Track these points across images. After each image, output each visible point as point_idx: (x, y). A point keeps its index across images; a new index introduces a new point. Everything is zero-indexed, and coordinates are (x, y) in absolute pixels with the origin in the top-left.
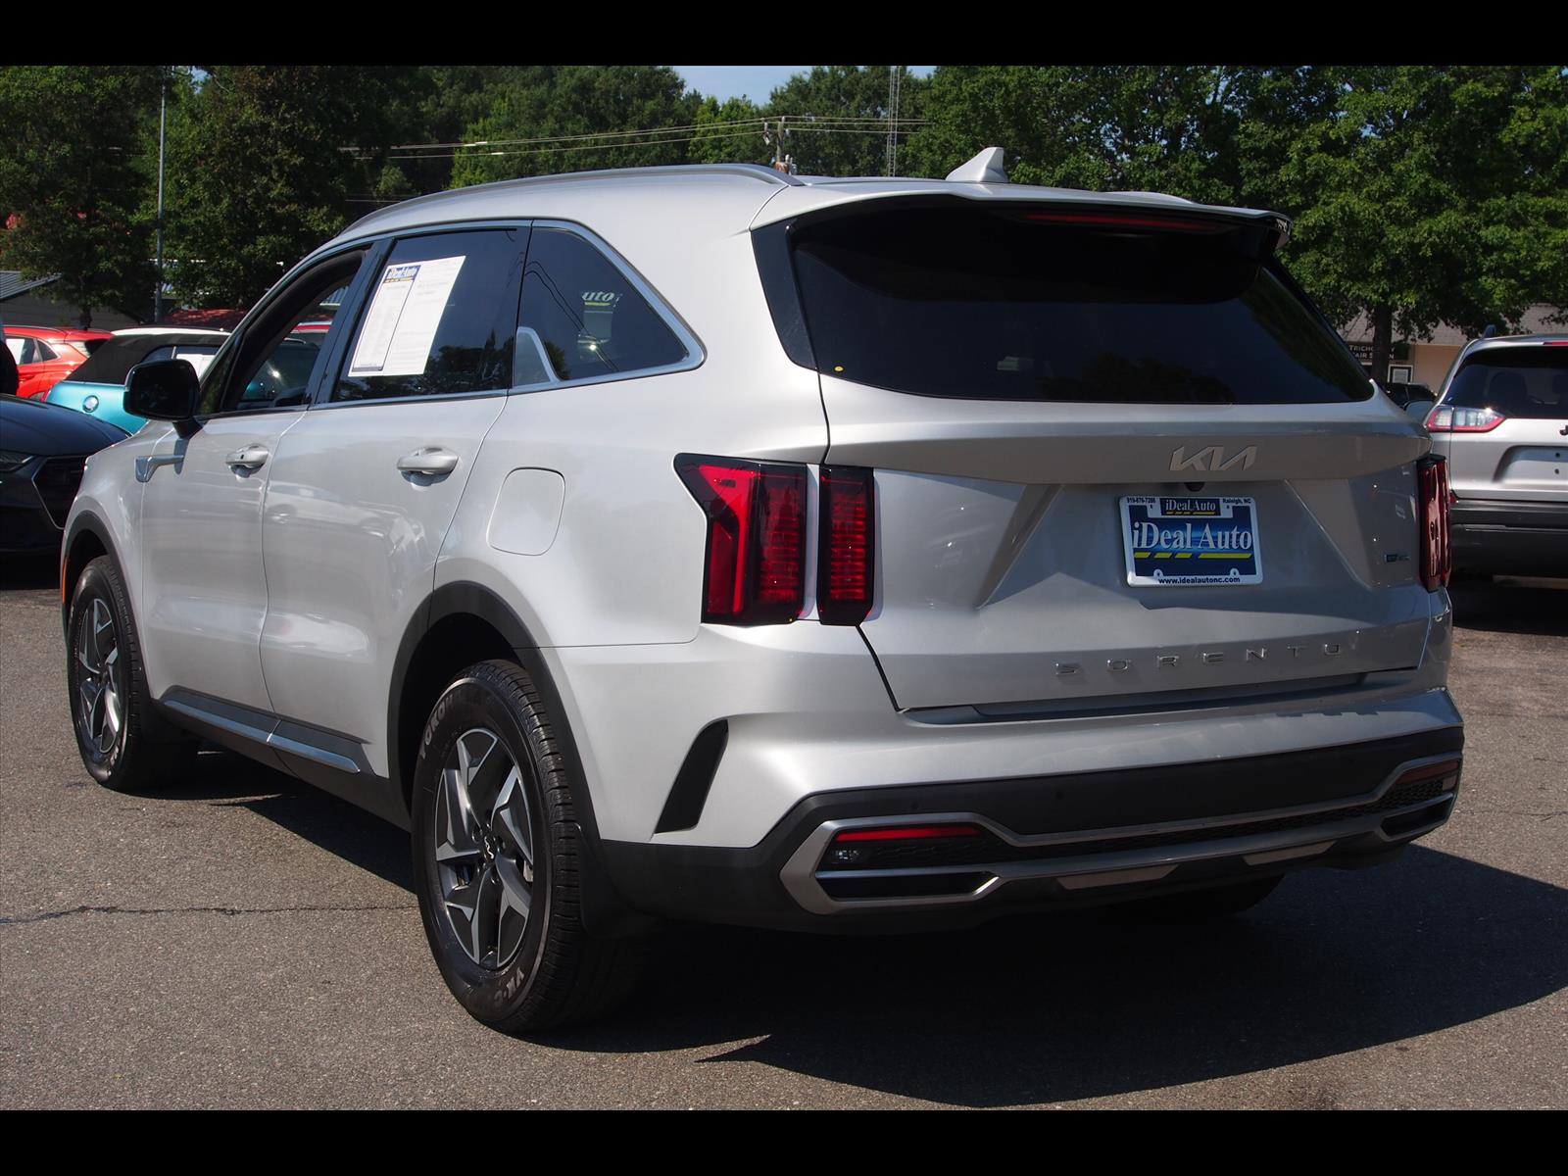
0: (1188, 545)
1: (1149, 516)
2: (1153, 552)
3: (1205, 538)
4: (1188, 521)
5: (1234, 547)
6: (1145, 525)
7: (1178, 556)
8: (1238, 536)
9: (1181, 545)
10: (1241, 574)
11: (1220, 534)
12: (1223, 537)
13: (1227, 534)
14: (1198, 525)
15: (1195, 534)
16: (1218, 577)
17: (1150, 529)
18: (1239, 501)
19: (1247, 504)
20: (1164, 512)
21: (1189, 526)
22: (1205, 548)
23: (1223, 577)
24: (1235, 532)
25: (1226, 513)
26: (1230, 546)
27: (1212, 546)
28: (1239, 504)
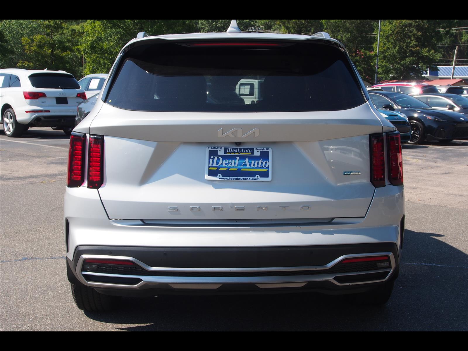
0: (236, 165)
1: (219, 154)
2: (219, 168)
3: (245, 163)
4: (238, 156)
5: (259, 166)
6: (216, 158)
7: (231, 169)
8: (262, 163)
9: (233, 165)
10: (260, 177)
11: (253, 162)
12: (255, 163)
13: (256, 162)
14: (242, 158)
15: (241, 161)
16: (249, 178)
17: (218, 159)
18: (264, 149)
19: (268, 151)
20: (226, 152)
21: (238, 158)
22: (245, 167)
23: (251, 178)
24: (260, 161)
25: (257, 153)
26: (258, 166)
27: (248, 166)
28: (264, 150)
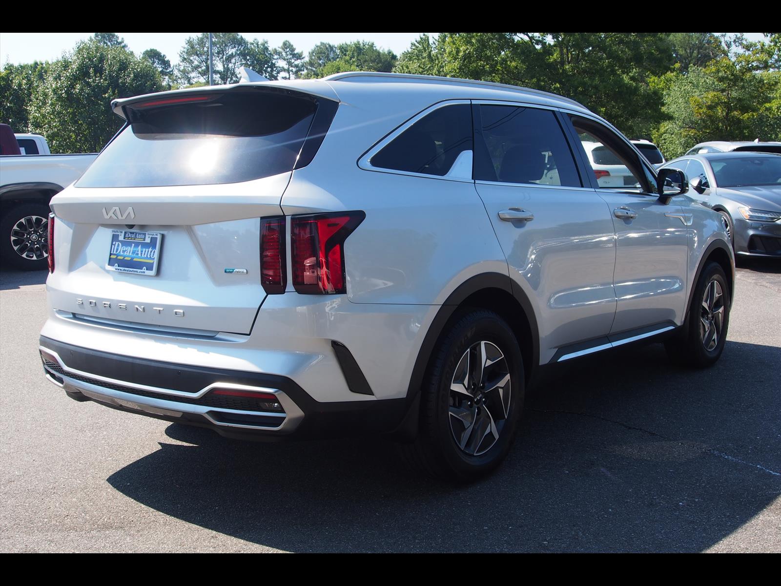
0: (130, 254)
1: (119, 239)
2: (117, 255)
3: (138, 251)
4: (133, 242)
5: (149, 257)
6: (117, 243)
7: (126, 259)
8: (151, 251)
9: (128, 254)
10: (147, 270)
11: (144, 250)
12: (145, 251)
13: (147, 250)
14: (137, 245)
15: (135, 249)
16: (137, 270)
17: (118, 245)
18: (153, 235)
19: (156, 236)
20: (124, 239)
21: (133, 245)
22: (137, 256)
23: (139, 270)
24: (150, 250)
25: (148, 240)
26: (147, 256)
27: (140, 255)
28: (153, 236)
